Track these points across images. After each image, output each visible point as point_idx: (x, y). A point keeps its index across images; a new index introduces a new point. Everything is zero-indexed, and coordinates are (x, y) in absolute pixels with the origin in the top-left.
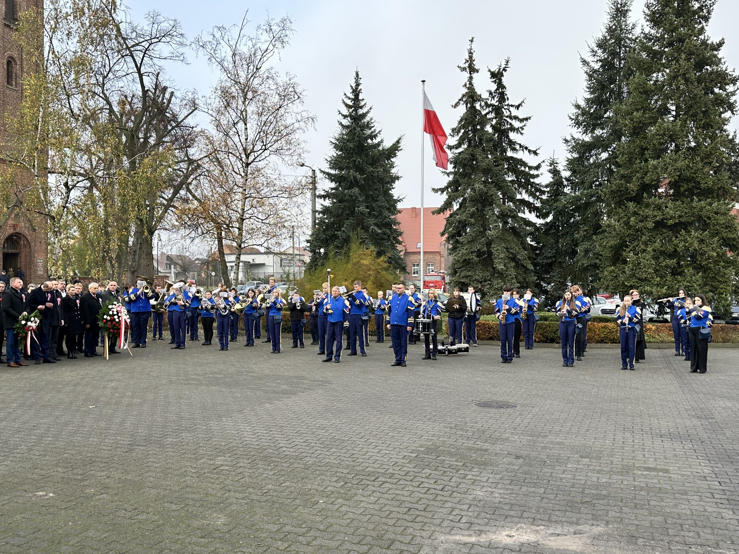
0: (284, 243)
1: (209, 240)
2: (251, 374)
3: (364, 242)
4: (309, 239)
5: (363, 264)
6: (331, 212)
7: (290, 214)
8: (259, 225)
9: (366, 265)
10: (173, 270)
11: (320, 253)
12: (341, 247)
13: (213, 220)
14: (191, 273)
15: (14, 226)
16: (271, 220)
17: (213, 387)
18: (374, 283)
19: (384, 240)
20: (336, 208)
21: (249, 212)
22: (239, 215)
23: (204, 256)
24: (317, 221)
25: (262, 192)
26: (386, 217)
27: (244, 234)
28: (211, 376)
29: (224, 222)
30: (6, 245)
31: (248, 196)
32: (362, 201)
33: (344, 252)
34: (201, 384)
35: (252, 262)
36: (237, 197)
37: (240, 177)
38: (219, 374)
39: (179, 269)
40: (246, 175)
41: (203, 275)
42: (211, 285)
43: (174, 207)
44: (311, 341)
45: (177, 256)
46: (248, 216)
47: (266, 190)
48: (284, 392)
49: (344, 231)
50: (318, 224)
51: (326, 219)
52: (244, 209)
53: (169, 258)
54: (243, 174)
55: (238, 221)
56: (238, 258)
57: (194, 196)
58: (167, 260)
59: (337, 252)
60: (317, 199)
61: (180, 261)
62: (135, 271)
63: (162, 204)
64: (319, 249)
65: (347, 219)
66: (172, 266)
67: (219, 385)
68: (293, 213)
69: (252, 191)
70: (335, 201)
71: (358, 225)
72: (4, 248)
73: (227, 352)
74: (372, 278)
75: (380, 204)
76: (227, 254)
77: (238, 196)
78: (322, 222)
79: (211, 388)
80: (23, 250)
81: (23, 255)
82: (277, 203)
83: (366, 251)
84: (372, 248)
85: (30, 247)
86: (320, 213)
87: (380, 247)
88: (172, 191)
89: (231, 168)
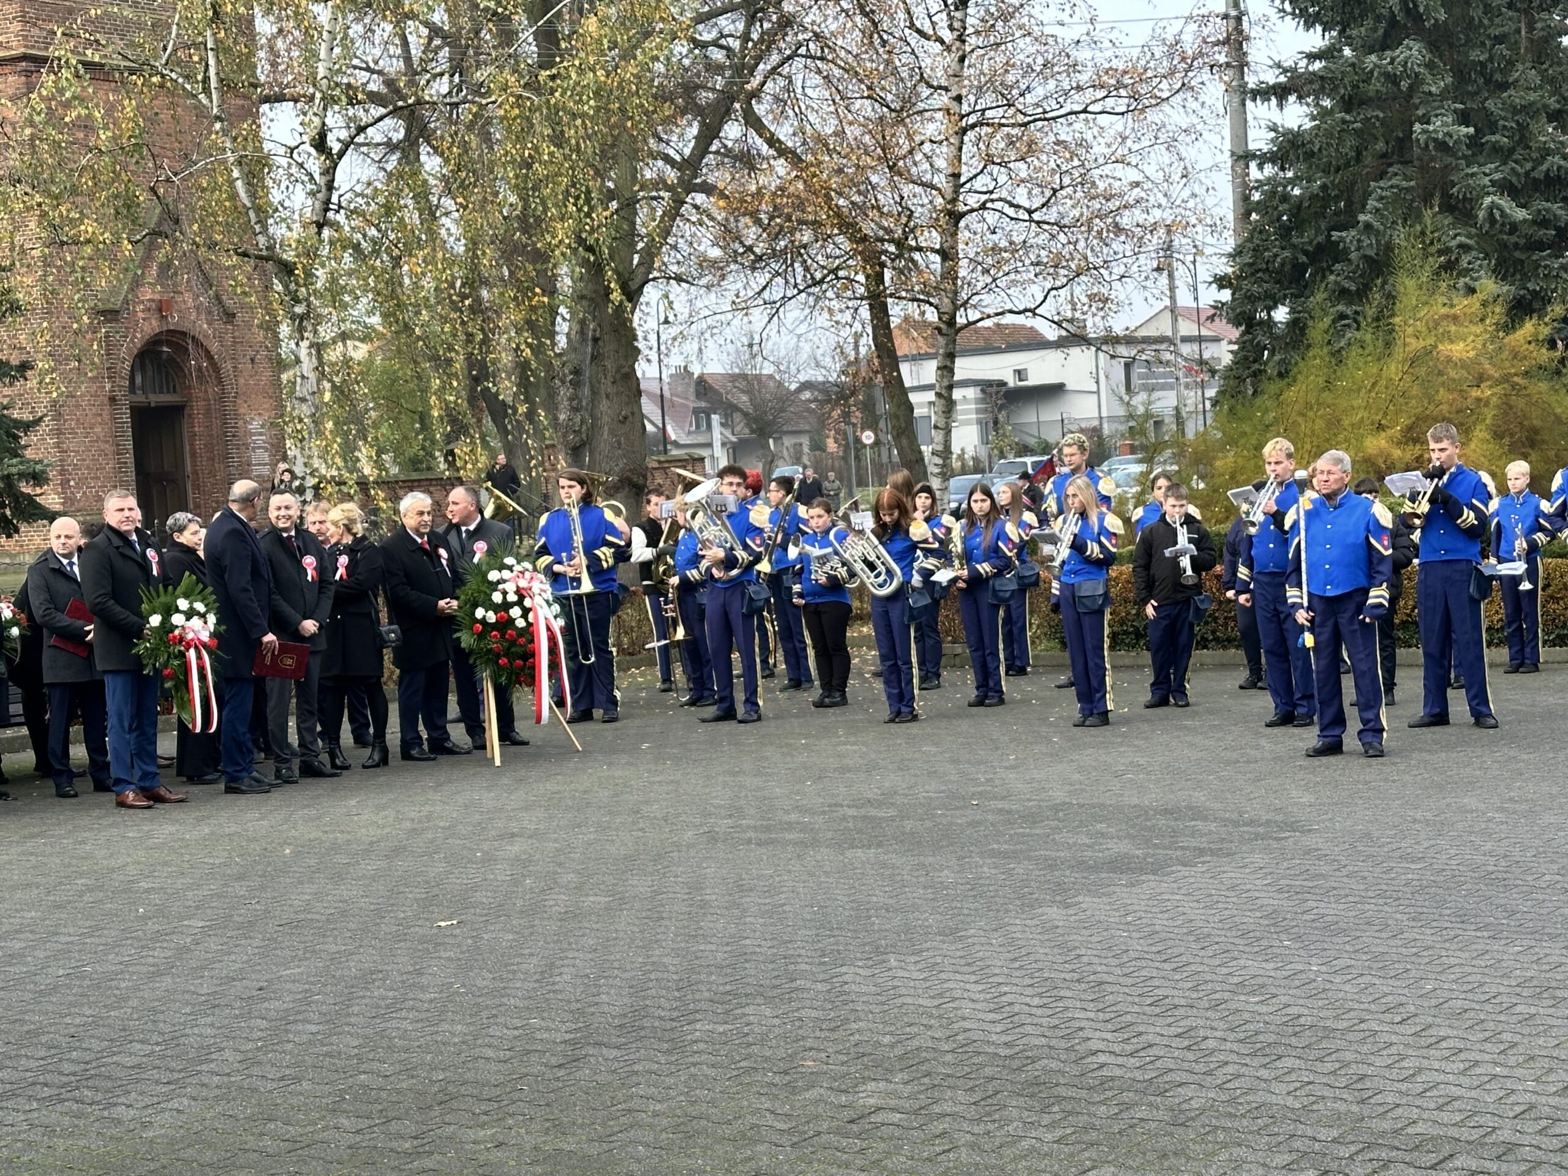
0: (1122, 297)
1: (835, 304)
2: (1000, 805)
3: (1449, 267)
4: (1230, 270)
5: (1449, 360)
6: (1312, 154)
7: (1139, 177)
8: (1019, 233)
9: (1463, 365)
10: (718, 433)
11: (1270, 323)
12: (1361, 294)
13: (848, 227)
14: (788, 441)
15: (161, 308)
16: (1067, 208)
17: (859, 853)
18: (1498, 435)
19: (1540, 246)
20: (1329, 134)
21: (978, 184)
22: (939, 201)
23: (831, 371)
24: (1256, 196)
25: (1029, 98)
26: (1546, 152)
27: (962, 273)
28: (851, 812)
29: (889, 231)
30: (138, 380)
31: (972, 119)
32: (1444, 95)
33: (1371, 312)
34: (815, 843)
35: (1012, 382)
36: (931, 129)
37: (937, 47)
38: (880, 804)
39: (742, 429)
40: (961, 39)
41: (831, 445)
42: (862, 483)
43: (708, 189)
44: (1243, 675)
45: (734, 378)
46: (973, 201)
47: (1040, 92)
48: (1118, 865)
49: (1368, 226)
50: (1258, 207)
51: (1292, 182)
52: (956, 176)
53: (703, 387)
54: (948, 36)
55: (934, 225)
56: (947, 370)
57: (772, 141)
58: (699, 395)
59: (1342, 316)
60: (1249, 104)
61: (745, 398)
62: (583, 444)
63: (661, 183)
64: (1269, 309)
65: (1382, 176)
66: (715, 418)
67: (880, 845)
68: (1150, 171)
69: (988, 99)
70: (1327, 103)
71: (1427, 200)
72: (132, 388)
73: (913, 728)
74: (1489, 414)
75: (1516, 96)
76: (907, 358)
77: (933, 127)
78: (1275, 194)
79: (849, 854)
80: (196, 392)
81: (198, 408)
82: (1089, 136)
83: (1464, 304)
84: (1488, 285)
85: (220, 381)
86: (1263, 159)
87: (1525, 278)
88: (694, 130)
89: (901, 15)
